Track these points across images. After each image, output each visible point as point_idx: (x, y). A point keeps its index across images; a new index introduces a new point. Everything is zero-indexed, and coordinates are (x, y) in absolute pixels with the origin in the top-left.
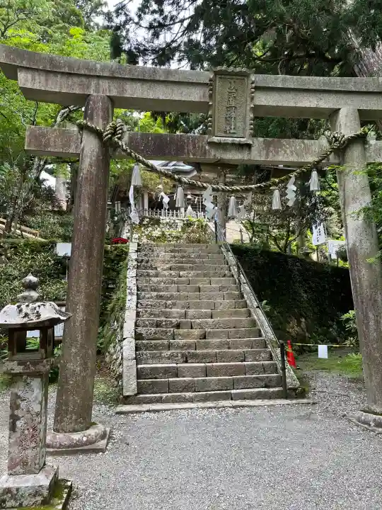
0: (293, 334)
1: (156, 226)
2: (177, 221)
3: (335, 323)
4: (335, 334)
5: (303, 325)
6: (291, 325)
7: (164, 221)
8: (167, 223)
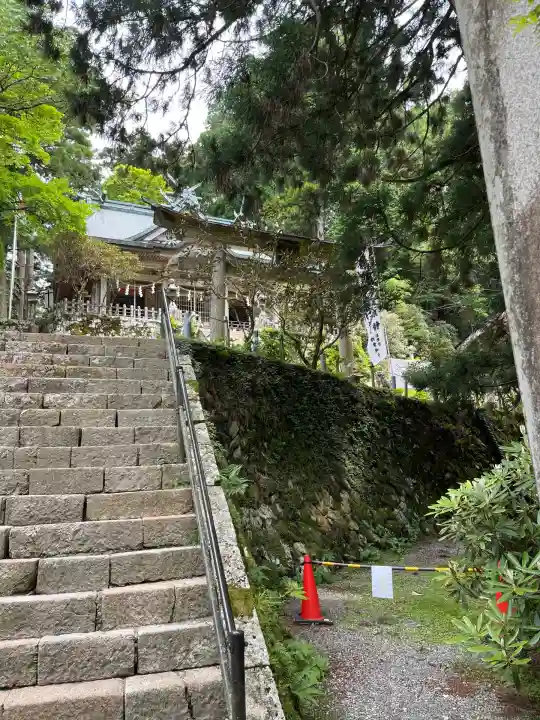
0: (325, 526)
1: (113, 331)
2: (149, 325)
3: (403, 498)
4: (402, 518)
5: (345, 507)
6: (321, 509)
7: (127, 325)
8: (132, 328)
